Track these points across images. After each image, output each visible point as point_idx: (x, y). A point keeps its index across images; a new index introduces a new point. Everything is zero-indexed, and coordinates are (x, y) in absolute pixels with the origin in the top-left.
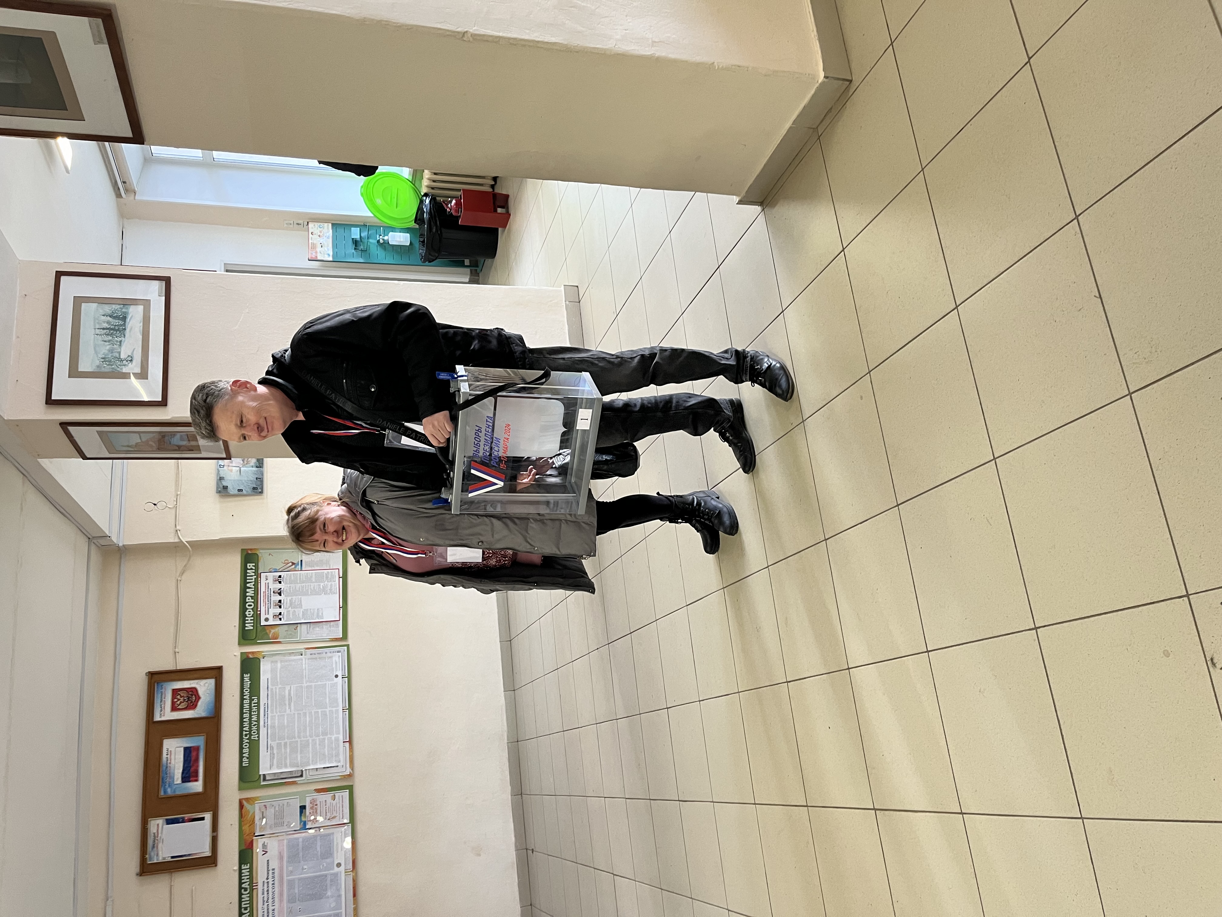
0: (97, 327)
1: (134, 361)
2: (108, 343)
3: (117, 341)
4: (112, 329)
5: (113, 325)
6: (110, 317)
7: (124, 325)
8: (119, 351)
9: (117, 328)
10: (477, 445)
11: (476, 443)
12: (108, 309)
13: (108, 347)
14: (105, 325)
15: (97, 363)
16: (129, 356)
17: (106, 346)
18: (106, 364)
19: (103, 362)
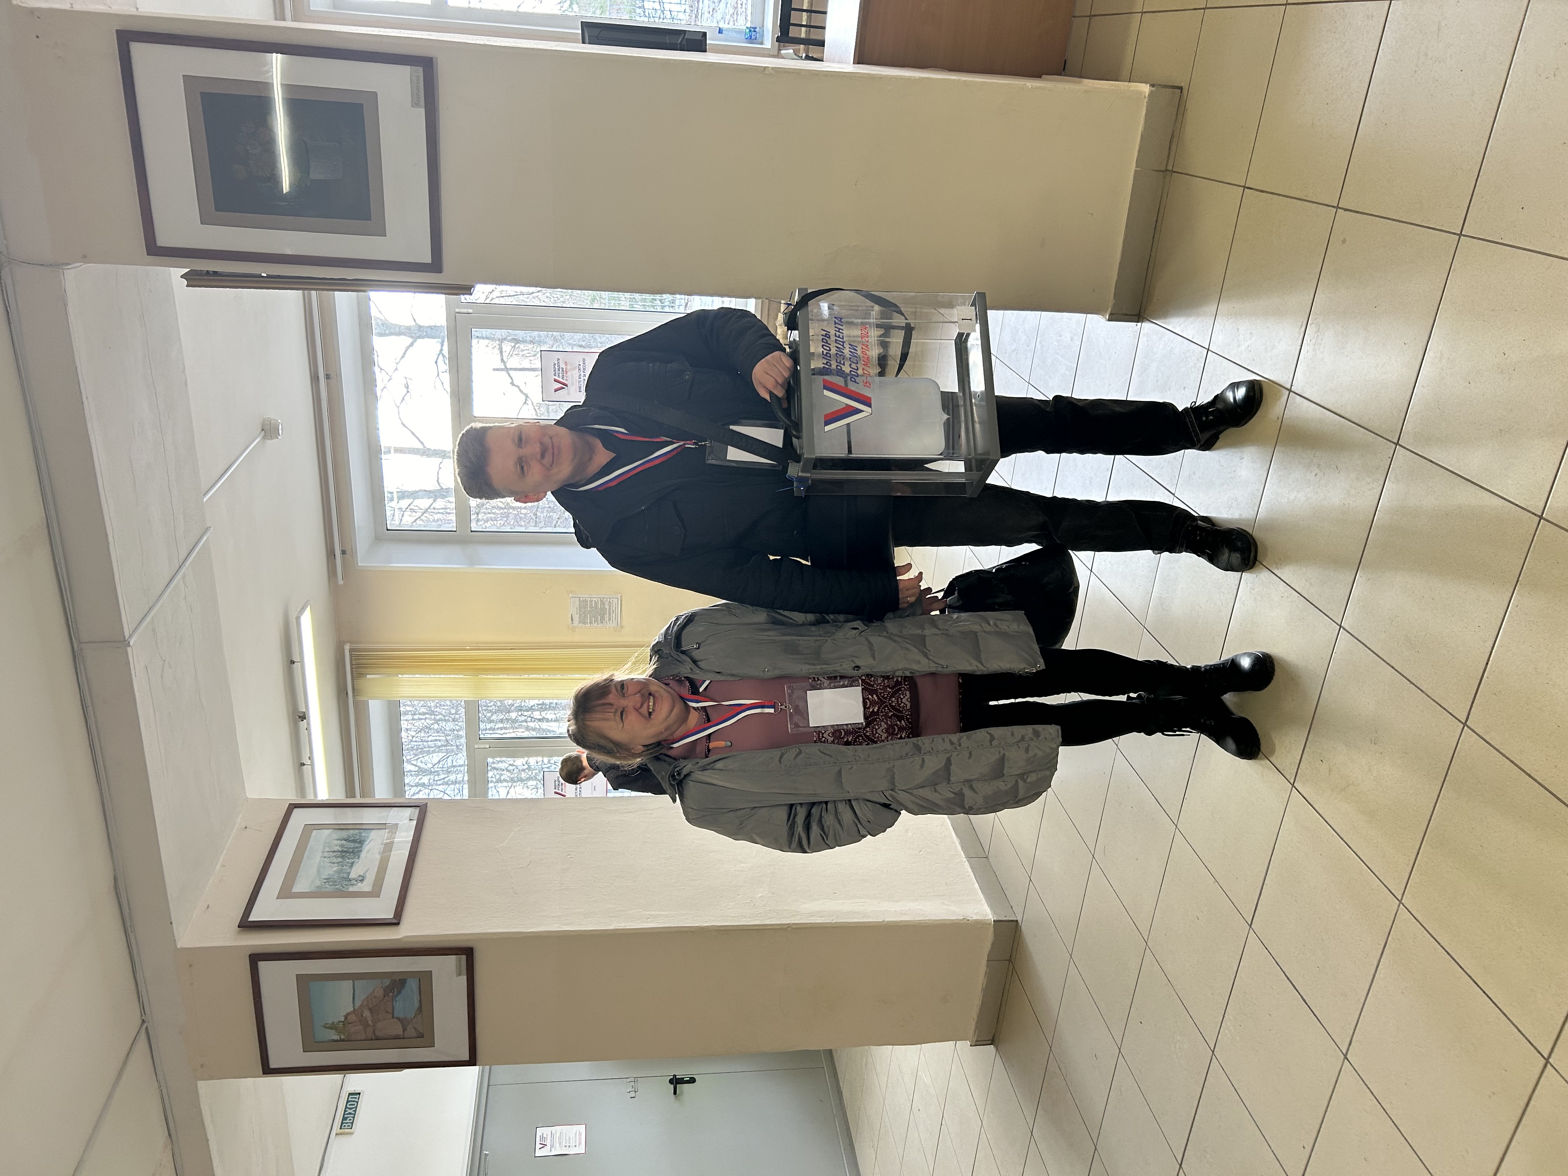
0: (327, 849)
1: (365, 882)
2: (336, 865)
3: (348, 862)
4: (345, 852)
5: (347, 848)
6: (345, 840)
7: (361, 847)
8: (349, 871)
9: (351, 850)
10: (826, 355)
11: (825, 353)
12: (344, 834)
13: (335, 869)
14: (336, 848)
15: (318, 883)
16: (360, 876)
17: (333, 868)
18: (329, 884)
19: (325, 883)
